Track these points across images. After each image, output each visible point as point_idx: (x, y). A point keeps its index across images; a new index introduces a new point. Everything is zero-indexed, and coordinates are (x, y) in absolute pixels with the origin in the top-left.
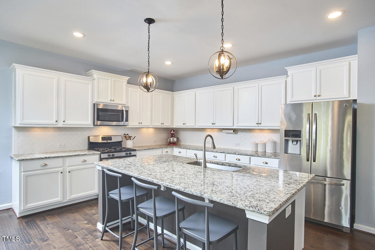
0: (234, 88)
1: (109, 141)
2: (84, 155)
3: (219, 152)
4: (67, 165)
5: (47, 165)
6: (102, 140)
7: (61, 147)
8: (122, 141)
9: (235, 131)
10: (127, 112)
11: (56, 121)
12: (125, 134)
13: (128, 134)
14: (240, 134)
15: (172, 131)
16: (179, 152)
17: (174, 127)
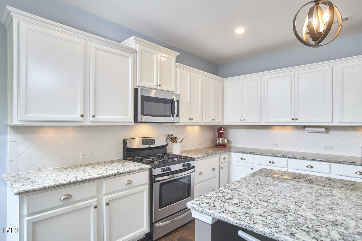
0: (333, 67)
1: (152, 146)
2: (129, 172)
3: (319, 161)
4: (104, 193)
5: (70, 195)
6: (144, 144)
7: (86, 157)
8: (167, 145)
9: (328, 128)
10: (178, 101)
11: (82, 116)
12: (169, 135)
13: (172, 135)
14: (332, 133)
15: (223, 129)
16: (242, 159)
17: (225, 124)
